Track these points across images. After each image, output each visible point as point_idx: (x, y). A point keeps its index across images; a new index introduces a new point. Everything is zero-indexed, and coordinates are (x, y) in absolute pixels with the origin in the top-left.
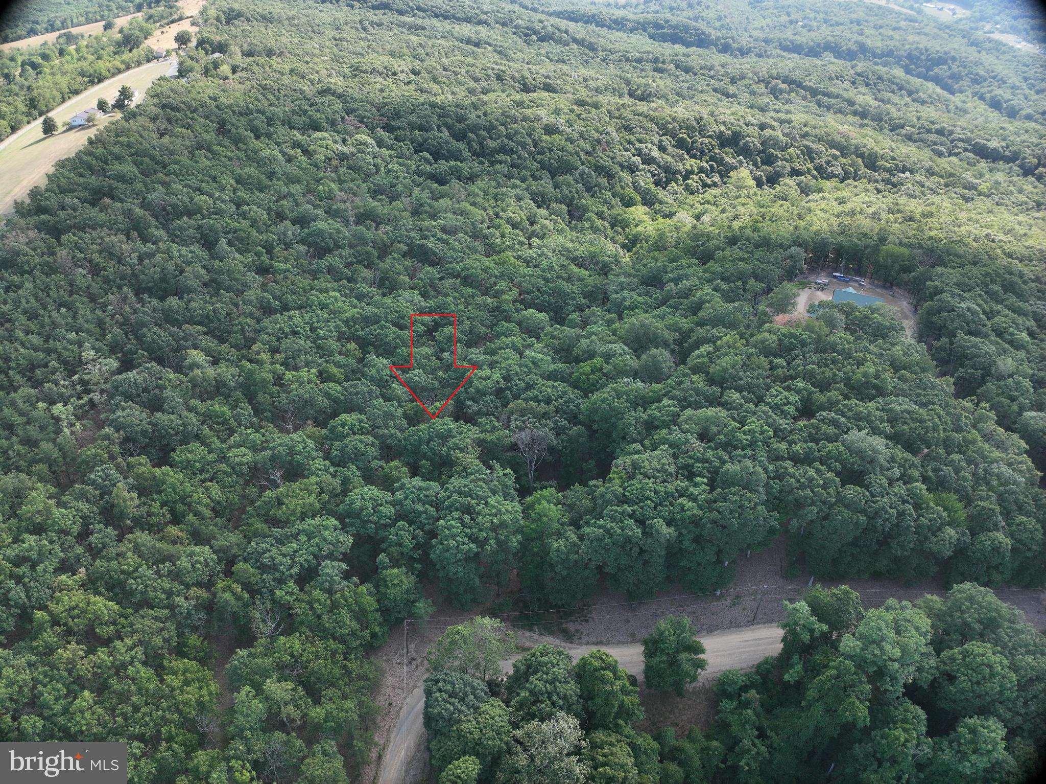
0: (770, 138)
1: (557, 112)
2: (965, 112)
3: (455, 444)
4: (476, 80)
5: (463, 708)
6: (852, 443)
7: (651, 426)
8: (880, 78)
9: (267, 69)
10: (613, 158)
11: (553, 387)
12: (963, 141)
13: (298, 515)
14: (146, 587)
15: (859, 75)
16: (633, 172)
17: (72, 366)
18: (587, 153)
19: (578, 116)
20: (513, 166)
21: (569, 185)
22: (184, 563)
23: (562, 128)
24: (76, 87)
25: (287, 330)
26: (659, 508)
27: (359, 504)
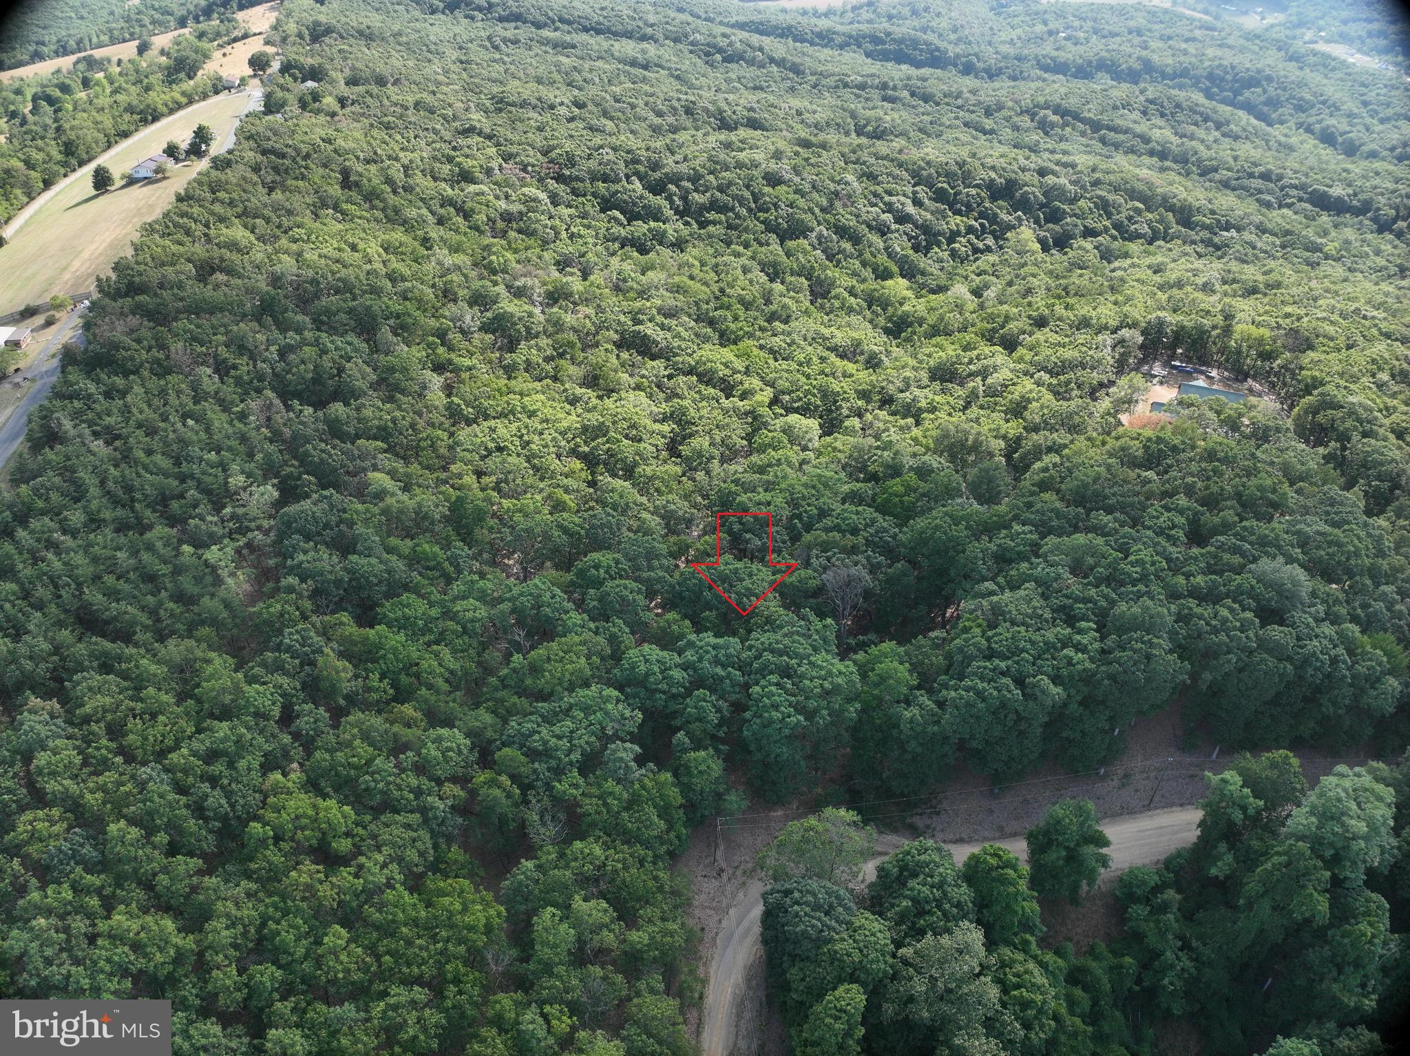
0: (1054, 187)
1: (778, 155)
2: (1291, 149)
3: (748, 589)
4: (659, 114)
5: (833, 923)
6: (1264, 573)
7: (1003, 559)
8: (1178, 106)
9: (386, 102)
10: (857, 216)
11: (857, 513)
12: (1295, 187)
13: (566, 685)
14: (388, 783)
15: (1151, 102)
16: (883, 234)
17: (219, 497)
18: (823, 210)
19: (807, 160)
20: (730, 227)
21: (805, 253)
22: (432, 751)
23: (787, 176)
24: (124, 127)
25: (491, 445)
26: (1039, 662)
27: (643, 668)
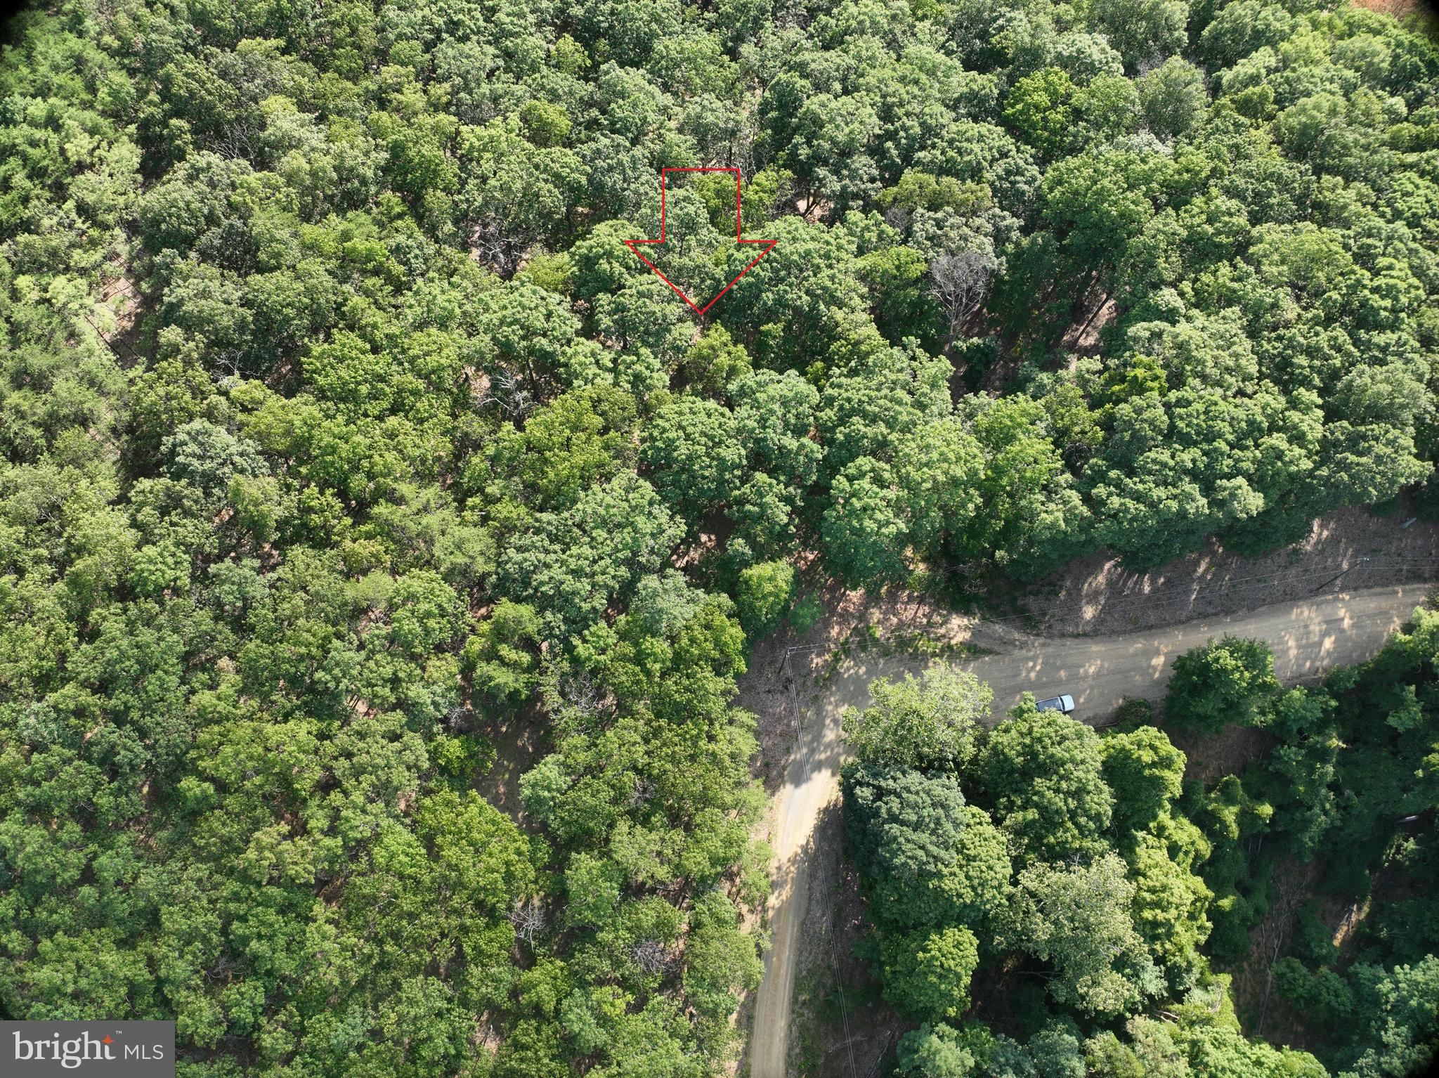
11: (979, 137)
26: (1238, 454)
27: (683, 450)
